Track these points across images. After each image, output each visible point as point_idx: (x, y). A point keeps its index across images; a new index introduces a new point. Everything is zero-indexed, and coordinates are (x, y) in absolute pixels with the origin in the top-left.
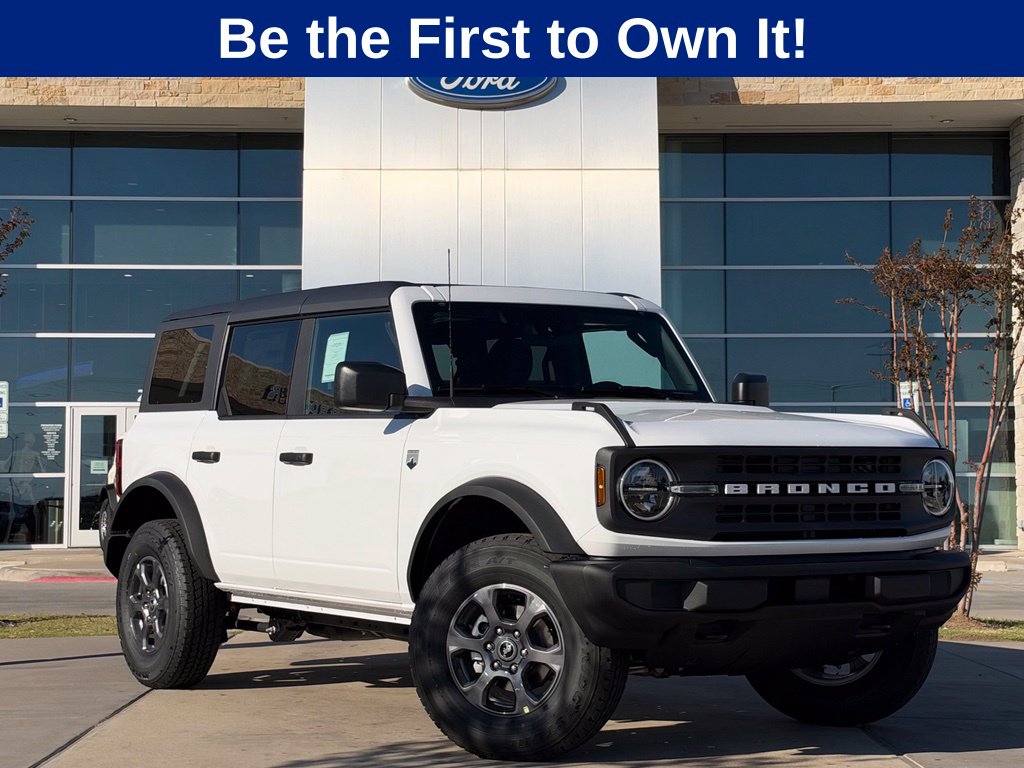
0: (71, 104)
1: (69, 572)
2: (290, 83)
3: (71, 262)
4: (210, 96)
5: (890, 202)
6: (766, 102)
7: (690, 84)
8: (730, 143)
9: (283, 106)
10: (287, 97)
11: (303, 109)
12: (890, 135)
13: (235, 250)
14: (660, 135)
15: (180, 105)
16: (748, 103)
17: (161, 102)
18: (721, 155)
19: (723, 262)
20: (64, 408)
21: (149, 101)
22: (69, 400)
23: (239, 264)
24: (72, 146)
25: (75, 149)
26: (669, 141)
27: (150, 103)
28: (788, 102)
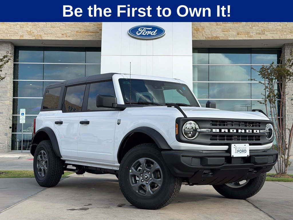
0: (43, 39)
2: (98, 34)
4: (78, 38)
5: (251, 66)
6: (220, 39)
10: (98, 37)
11: (101, 40)
12: (251, 48)
17: (66, 39)
18: (208, 54)
19: (208, 80)
21: (63, 38)
24: (44, 50)
26: (195, 50)
28: (226, 39)
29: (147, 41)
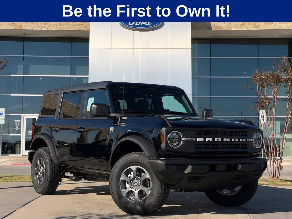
0: (23, 29)
1: (21, 163)
2: (86, 23)
3: (23, 74)
4: (63, 27)
5: (258, 58)
6: (222, 29)
7: (201, 24)
8: (212, 41)
9: (84, 30)
10: (85, 27)
11: (89, 31)
12: (258, 39)
13: (70, 71)
14: (192, 39)
15: (55, 30)
16: (217, 29)
17: (49, 29)
18: (210, 45)
19: (210, 75)
20: (21, 116)
21: (45, 28)
22: (22, 113)
23: (71, 75)
24: (24, 41)
25: (25, 42)
26: (194, 41)
27: (46, 29)
28: (229, 30)
29: (141, 32)
